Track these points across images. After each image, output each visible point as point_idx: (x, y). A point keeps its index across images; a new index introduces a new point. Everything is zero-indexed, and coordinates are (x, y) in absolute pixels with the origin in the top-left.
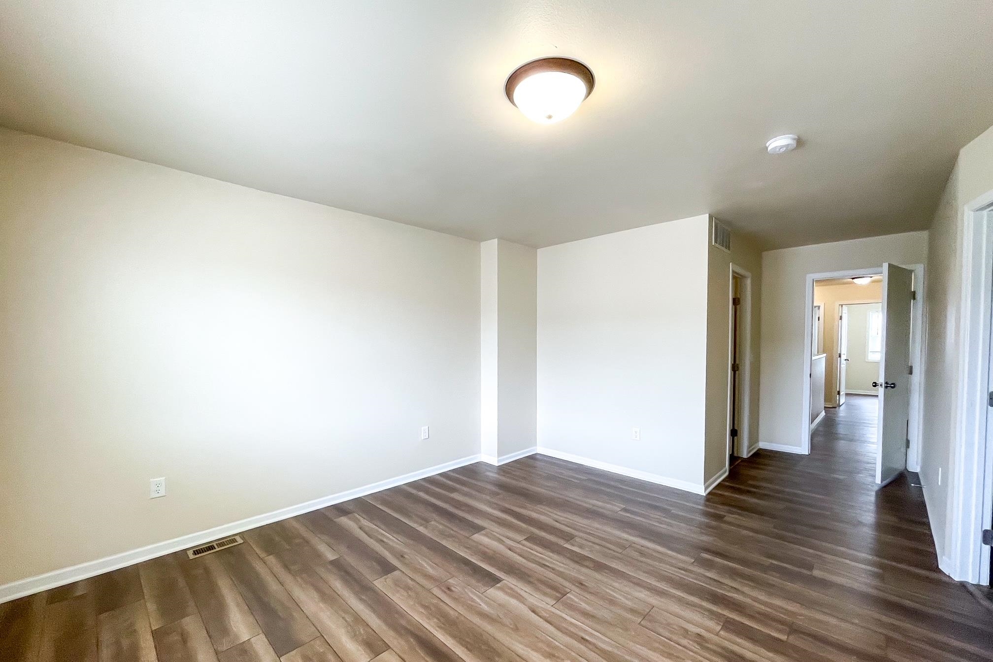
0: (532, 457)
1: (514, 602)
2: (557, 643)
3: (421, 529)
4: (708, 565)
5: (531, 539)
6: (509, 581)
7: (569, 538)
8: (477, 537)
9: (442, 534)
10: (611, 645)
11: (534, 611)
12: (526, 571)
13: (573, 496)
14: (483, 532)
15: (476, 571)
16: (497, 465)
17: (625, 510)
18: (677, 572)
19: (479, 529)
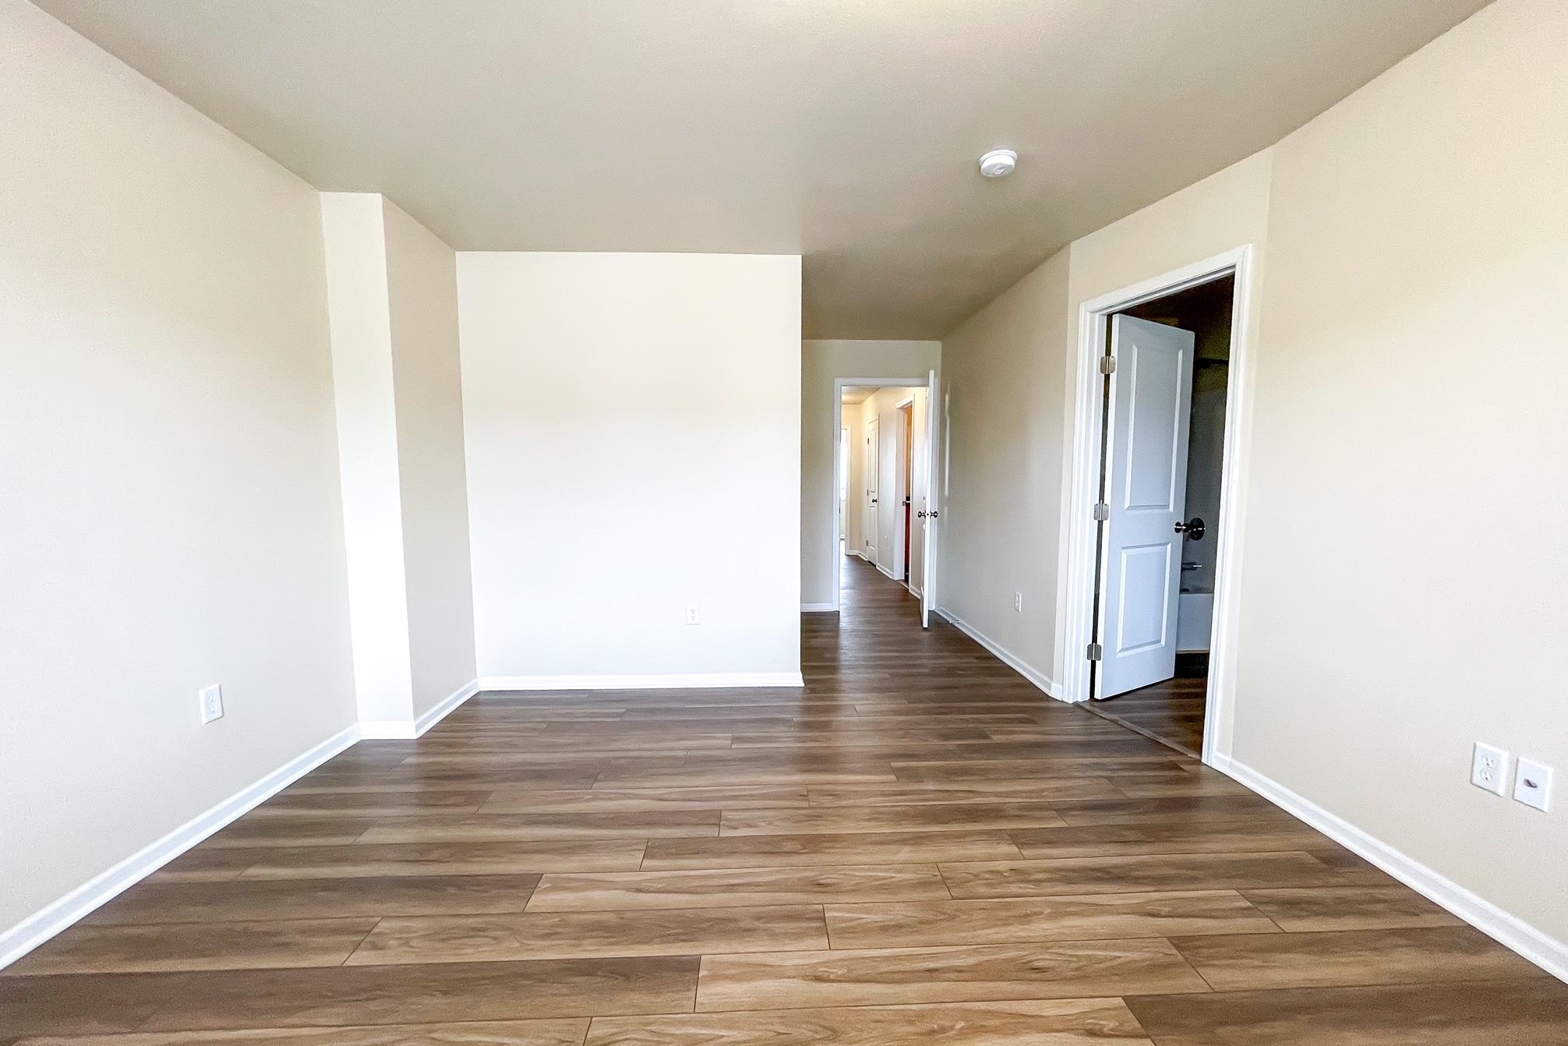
0: (473, 702)
1: (768, 986)
2: (914, 1007)
3: (361, 958)
4: (914, 775)
5: (652, 850)
6: (711, 952)
7: (714, 818)
8: (540, 901)
9: (444, 936)
10: (969, 953)
11: (819, 979)
12: (720, 914)
13: (634, 745)
14: (542, 885)
15: (625, 973)
16: (416, 737)
17: (735, 740)
18: (900, 801)
19: (528, 883)
